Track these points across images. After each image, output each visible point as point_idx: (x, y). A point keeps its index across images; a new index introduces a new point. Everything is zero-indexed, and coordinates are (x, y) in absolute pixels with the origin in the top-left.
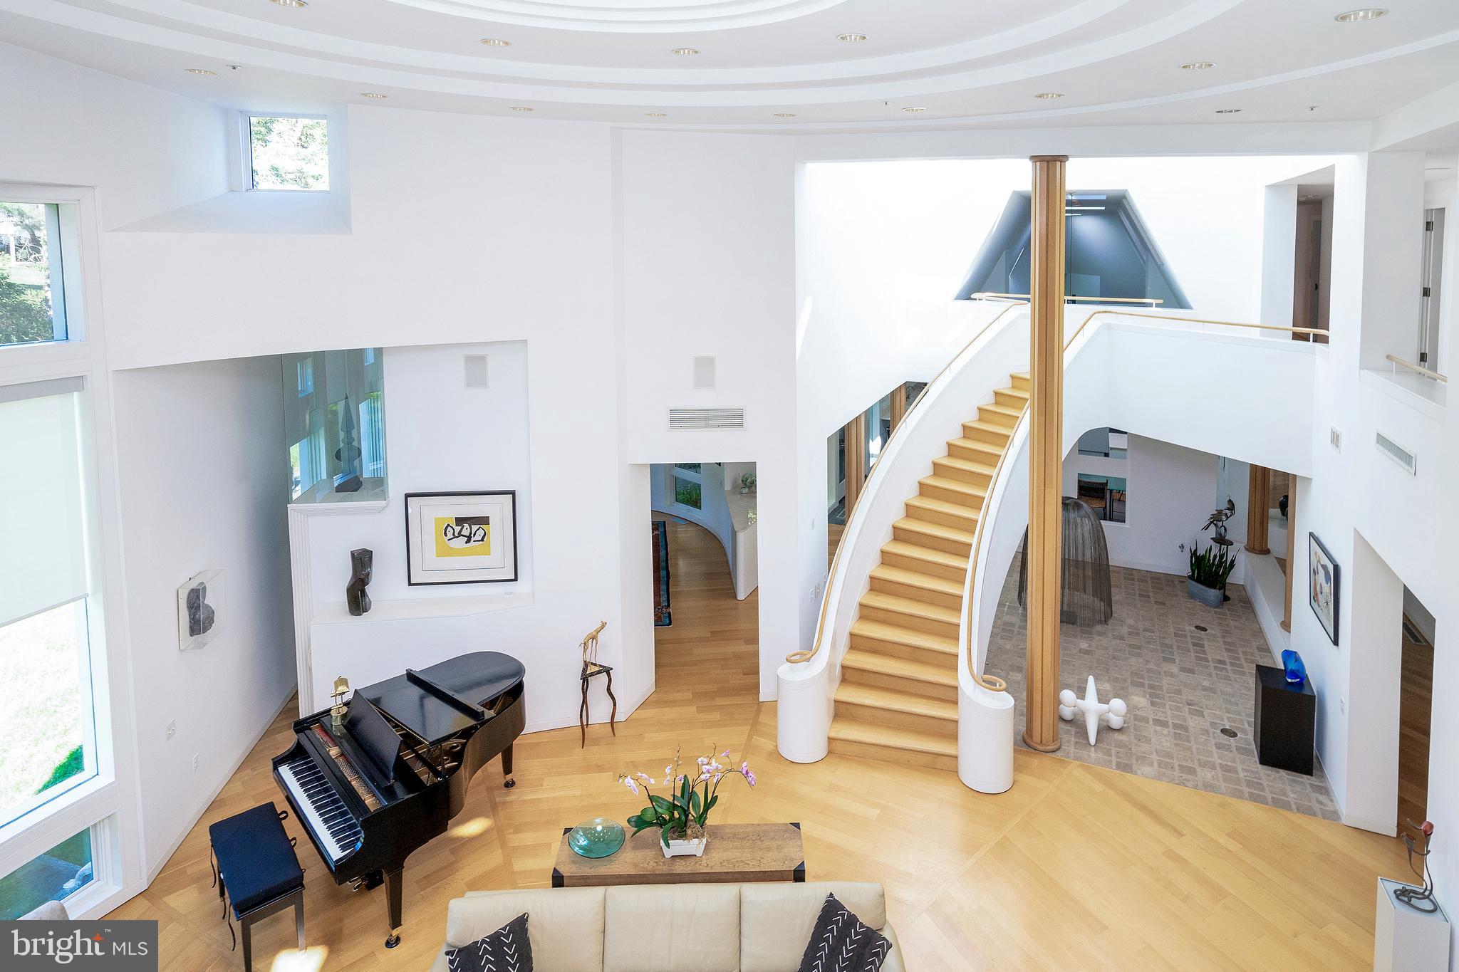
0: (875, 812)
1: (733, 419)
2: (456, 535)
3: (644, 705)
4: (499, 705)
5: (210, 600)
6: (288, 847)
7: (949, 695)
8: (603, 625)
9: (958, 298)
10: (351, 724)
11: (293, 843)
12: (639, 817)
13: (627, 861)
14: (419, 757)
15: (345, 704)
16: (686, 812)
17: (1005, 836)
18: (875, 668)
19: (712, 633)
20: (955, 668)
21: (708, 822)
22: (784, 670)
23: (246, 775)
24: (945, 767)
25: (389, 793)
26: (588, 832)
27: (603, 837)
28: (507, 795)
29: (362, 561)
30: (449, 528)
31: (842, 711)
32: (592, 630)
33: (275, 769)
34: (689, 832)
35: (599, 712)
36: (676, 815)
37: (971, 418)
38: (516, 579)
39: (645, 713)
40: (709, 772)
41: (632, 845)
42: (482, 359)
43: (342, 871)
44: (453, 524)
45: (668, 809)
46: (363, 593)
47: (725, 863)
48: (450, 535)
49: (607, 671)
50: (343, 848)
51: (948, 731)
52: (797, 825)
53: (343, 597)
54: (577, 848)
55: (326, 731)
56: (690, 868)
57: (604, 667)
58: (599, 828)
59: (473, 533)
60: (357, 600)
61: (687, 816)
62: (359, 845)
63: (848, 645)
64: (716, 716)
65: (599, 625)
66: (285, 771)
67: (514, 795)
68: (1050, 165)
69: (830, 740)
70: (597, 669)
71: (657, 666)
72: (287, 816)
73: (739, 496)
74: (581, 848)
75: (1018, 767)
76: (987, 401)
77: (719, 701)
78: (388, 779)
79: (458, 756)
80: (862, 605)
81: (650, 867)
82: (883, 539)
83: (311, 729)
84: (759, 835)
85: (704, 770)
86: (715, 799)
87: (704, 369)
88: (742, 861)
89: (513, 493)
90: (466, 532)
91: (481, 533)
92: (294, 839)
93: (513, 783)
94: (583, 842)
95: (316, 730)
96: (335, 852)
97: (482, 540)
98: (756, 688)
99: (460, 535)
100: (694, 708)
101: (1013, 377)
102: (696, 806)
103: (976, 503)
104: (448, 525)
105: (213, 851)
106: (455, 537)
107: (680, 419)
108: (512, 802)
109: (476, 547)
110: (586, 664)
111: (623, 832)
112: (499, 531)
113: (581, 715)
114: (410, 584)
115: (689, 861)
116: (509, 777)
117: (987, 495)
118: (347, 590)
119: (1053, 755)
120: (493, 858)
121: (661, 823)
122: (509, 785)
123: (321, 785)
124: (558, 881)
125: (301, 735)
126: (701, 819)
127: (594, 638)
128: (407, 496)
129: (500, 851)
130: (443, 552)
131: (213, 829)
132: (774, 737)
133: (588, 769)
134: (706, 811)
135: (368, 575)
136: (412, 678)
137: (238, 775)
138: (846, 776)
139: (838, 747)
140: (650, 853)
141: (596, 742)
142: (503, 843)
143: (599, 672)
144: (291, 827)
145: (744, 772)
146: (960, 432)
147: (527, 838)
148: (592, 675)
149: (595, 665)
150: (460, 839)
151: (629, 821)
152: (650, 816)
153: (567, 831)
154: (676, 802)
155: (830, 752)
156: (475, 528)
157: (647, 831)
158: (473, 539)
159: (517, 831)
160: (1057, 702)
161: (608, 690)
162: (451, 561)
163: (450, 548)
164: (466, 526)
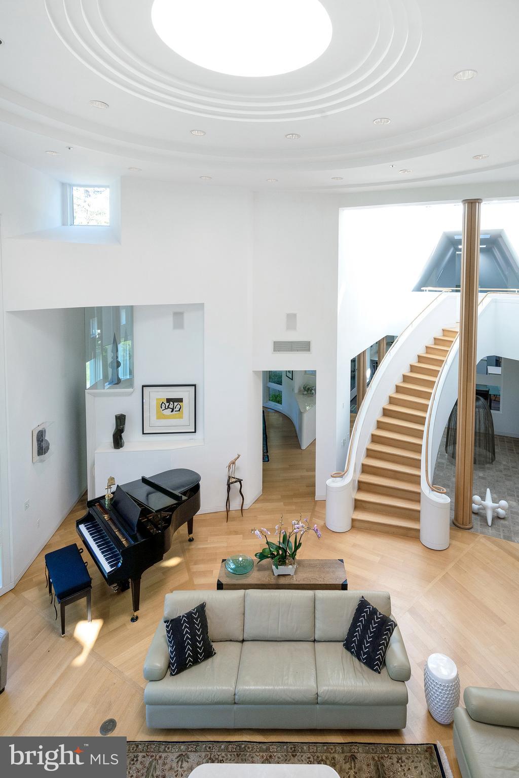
0: (378, 559)
1: (305, 347)
2: (167, 407)
3: (257, 501)
4: (188, 494)
5: (48, 437)
6: (84, 566)
7: (416, 497)
8: (239, 456)
9: (414, 291)
10: (115, 503)
11: (86, 564)
12: (261, 553)
13: (255, 577)
14: (149, 520)
15: (113, 493)
16: (285, 551)
17: (447, 573)
18: (376, 482)
19: (290, 465)
20: (419, 483)
21: (297, 557)
22: (330, 482)
23: (62, 532)
24: (413, 535)
25: (134, 538)
26: (235, 561)
27: (242, 564)
28: (190, 545)
29: (121, 420)
30: (163, 404)
31: (359, 505)
32: (233, 459)
33: (78, 526)
34: (287, 561)
35: (235, 505)
36: (281, 553)
37: (422, 352)
38: (195, 432)
39: (258, 505)
40: (298, 529)
41: (257, 568)
42: (181, 314)
43: (111, 579)
44: (165, 402)
45: (276, 549)
46: (121, 437)
47: (306, 579)
48: (163, 408)
49: (240, 481)
50: (111, 566)
51: (415, 516)
52: (342, 561)
53: (111, 439)
54: (229, 570)
55: (102, 506)
56: (287, 581)
57: (238, 479)
58: (241, 559)
59: (175, 406)
60: (118, 441)
61: (286, 553)
62: (120, 564)
63: (361, 471)
64: (294, 507)
65: (237, 456)
66: (82, 527)
67: (194, 546)
68: (472, 205)
69: (353, 520)
70: (235, 480)
71: (263, 482)
72: (83, 551)
73: (302, 396)
74: (231, 569)
75: (452, 537)
76: (430, 343)
77: (295, 500)
78: (134, 531)
79: (168, 521)
80: (368, 450)
81: (267, 580)
82: (378, 416)
83: (95, 506)
84: (324, 565)
85: (296, 527)
86: (300, 544)
87: (291, 319)
88: (314, 579)
89: (195, 386)
90: (171, 406)
91: (179, 406)
92: (86, 562)
93: (193, 539)
94: (233, 566)
95: (97, 507)
96: (107, 568)
97: (179, 411)
98: (313, 494)
99: (168, 407)
100: (282, 503)
101: (443, 330)
102: (291, 549)
103: (427, 396)
104: (163, 402)
105: (47, 570)
106: (166, 409)
107: (279, 347)
108: (192, 549)
109: (176, 414)
110: (229, 477)
111: (253, 562)
112: (187, 405)
113: (227, 505)
114: (143, 433)
115: (287, 577)
116: (191, 536)
117: (433, 392)
118: (113, 436)
119: (470, 531)
120: (184, 577)
121: (273, 556)
122: (191, 540)
123: (100, 534)
124: (220, 586)
125: (91, 508)
126: (293, 555)
127: (234, 463)
128: (143, 386)
129: (187, 574)
130: (160, 417)
131: (47, 556)
132: (324, 519)
133: (230, 533)
134: (295, 551)
135: (123, 427)
136: (144, 480)
137: (58, 532)
138: (361, 539)
139: (357, 524)
140: (267, 573)
141: (234, 519)
142: (189, 570)
143: (236, 482)
144: (86, 556)
145: (315, 530)
146: (416, 359)
147: (201, 567)
148: (232, 483)
149: (234, 478)
150: (167, 568)
151: (256, 555)
152: (267, 553)
153: (224, 560)
154: (281, 546)
155: (353, 527)
156: (176, 404)
157: (265, 562)
158: (175, 410)
159: (195, 564)
160: (472, 502)
161: (240, 491)
162: (164, 422)
163: (164, 415)
164: (172, 403)
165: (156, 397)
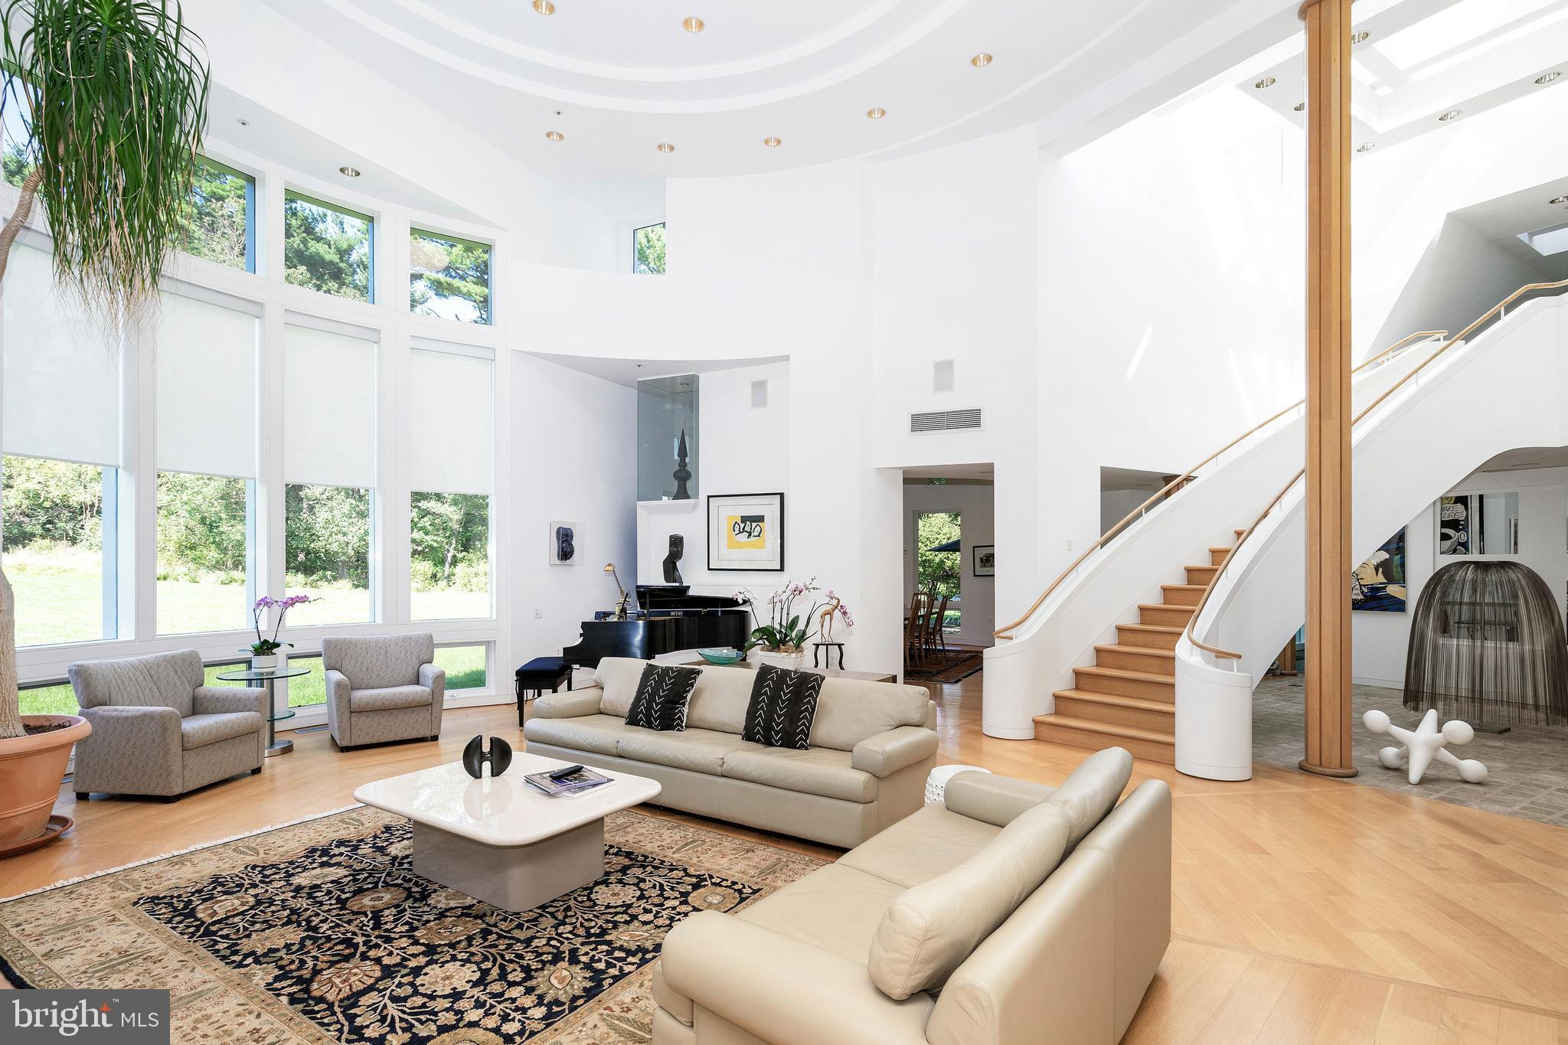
1: (970, 419)
2: (741, 530)
29: (676, 543)
31: (1063, 708)
38: (782, 569)
42: (764, 384)
44: (739, 522)
46: (675, 568)
48: (737, 531)
49: (840, 647)
69: (1037, 723)
87: (944, 371)
89: (781, 495)
91: (758, 529)
97: (759, 536)
106: (740, 532)
107: (922, 422)
112: (771, 526)
114: (708, 569)
128: (710, 497)
130: (730, 546)
139: (1045, 732)
155: (1036, 737)
156: (754, 525)
158: (753, 534)
161: (840, 663)
162: (736, 553)
163: (737, 542)
164: (748, 523)
165: (729, 512)
